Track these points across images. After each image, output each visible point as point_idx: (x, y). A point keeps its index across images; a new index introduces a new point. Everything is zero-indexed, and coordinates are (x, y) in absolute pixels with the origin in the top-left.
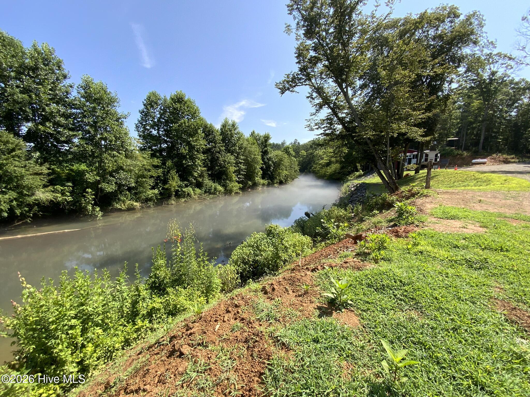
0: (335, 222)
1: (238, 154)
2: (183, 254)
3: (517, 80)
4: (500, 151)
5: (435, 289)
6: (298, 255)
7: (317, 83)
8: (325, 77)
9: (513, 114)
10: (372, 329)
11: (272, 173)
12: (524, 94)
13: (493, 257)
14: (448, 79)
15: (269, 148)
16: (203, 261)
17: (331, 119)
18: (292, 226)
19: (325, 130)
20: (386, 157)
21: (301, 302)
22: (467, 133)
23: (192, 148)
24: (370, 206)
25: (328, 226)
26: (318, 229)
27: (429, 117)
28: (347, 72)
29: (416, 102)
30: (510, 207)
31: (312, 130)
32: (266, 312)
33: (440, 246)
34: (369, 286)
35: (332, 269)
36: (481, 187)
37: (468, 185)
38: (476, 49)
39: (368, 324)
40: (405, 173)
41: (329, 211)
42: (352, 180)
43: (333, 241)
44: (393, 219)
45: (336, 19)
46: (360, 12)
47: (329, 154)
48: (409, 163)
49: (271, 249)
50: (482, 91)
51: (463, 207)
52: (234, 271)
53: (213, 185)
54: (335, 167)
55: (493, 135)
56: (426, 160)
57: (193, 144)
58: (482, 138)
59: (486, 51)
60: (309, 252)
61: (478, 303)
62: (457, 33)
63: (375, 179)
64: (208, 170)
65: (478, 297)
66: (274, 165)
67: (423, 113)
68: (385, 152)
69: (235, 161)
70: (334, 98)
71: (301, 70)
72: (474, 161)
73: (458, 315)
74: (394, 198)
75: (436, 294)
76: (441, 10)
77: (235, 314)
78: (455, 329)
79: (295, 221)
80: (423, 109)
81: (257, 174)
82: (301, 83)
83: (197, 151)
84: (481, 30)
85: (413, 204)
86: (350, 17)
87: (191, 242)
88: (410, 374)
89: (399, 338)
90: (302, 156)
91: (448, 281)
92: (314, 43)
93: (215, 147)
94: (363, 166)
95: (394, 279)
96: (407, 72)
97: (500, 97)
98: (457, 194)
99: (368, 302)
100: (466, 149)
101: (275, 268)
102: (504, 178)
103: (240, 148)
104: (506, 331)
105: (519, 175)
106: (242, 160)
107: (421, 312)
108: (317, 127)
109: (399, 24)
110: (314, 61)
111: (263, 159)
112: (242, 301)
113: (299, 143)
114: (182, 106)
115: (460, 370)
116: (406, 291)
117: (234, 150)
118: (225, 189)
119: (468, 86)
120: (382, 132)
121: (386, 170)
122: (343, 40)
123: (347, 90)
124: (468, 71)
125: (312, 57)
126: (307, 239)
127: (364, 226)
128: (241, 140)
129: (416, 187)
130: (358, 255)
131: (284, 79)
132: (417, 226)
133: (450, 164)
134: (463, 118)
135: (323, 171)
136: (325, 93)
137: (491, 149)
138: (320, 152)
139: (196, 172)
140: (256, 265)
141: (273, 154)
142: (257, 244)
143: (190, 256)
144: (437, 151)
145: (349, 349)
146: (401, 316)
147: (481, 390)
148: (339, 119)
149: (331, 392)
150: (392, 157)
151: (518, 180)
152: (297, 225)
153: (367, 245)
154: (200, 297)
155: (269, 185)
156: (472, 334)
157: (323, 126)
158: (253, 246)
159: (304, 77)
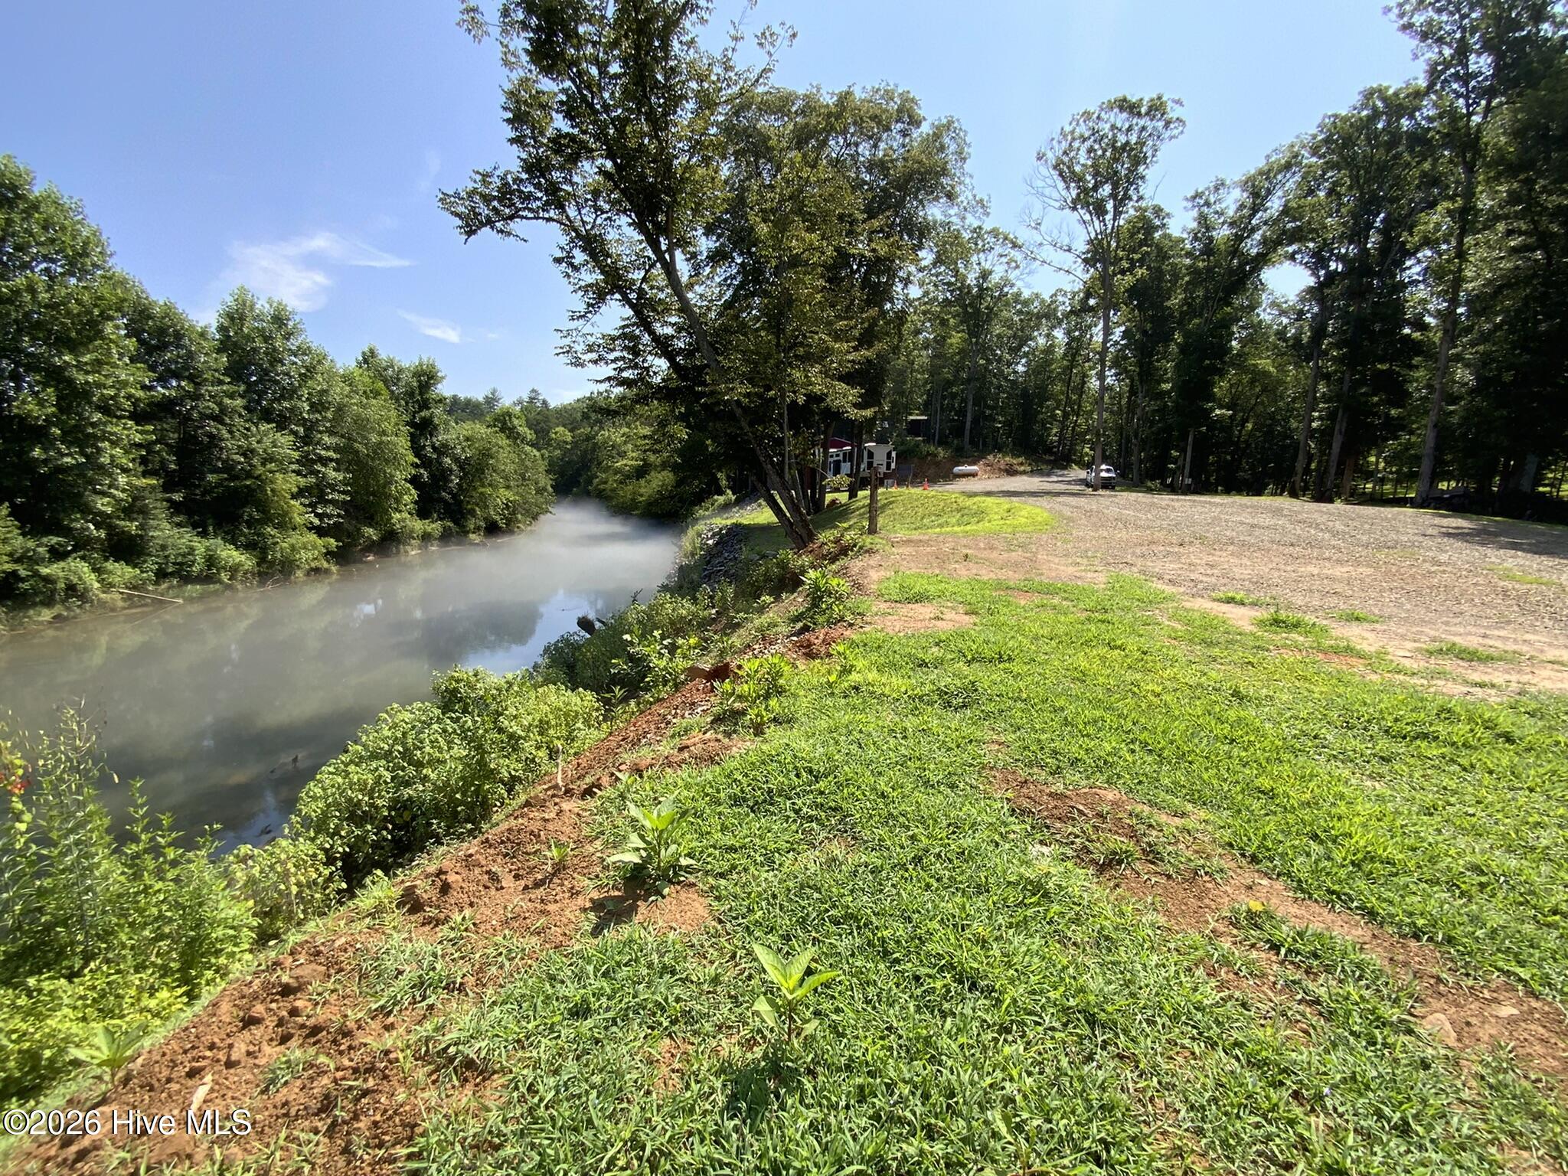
0: (663, 638)
1: (311, 427)
2: (44, 841)
3: (1026, 294)
4: (999, 448)
5: (880, 774)
6: (553, 754)
7: (584, 223)
8: (607, 207)
9: (1021, 368)
10: (741, 921)
11: (454, 496)
12: (1038, 327)
13: (986, 677)
14: (901, 274)
15: (438, 414)
16: (156, 850)
17: (633, 338)
18: (536, 667)
19: (621, 370)
20: (782, 456)
21: (542, 901)
22: (942, 405)
23: (72, 396)
24: (753, 585)
25: (646, 650)
26: (615, 666)
27: (869, 361)
28: (670, 207)
29: (839, 317)
30: (1016, 566)
31: (578, 363)
32: (411, 972)
33: (893, 665)
34: (737, 801)
35: (641, 776)
36: (968, 528)
37: (947, 523)
38: (952, 212)
39: (730, 910)
40: (829, 497)
41: (651, 607)
42: (709, 517)
43: (659, 692)
44: (802, 613)
45: (626, 36)
46: (692, 41)
47: (640, 442)
48: (837, 471)
49: (460, 751)
50: (966, 312)
51: (937, 572)
52: (315, 855)
53: (200, 546)
54: (659, 480)
55: (988, 412)
56: (870, 465)
57: (81, 378)
58: (969, 418)
59: (972, 221)
60: (590, 736)
61: (961, 786)
62: (916, 166)
63: (760, 515)
64: (167, 487)
65: (959, 771)
66: (461, 468)
67: (856, 349)
68: (780, 442)
69: (296, 455)
70: (638, 275)
71: (529, 167)
72: (957, 469)
73: (923, 823)
74: (806, 559)
75: (882, 785)
76: (882, 97)
77: (281, 1023)
78: (917, 860)
79: (547, 650)
80: (855, 339)
81: (398, 501)
82: (531, 210)
83: (105, 409)
84: (962, 167)
85: (843, 573)
86: (666, 46)
87: (79, 787)
88: (827, 1006)
89: (803, 922)
90: (561, 444)
91: (907, 747)
92: (564, 91)
93: (196, 397)
94: (734, 480)
95: (796, 768)
96: (814, 237)
97: (998, 330)
98: (927, 543)
99: (732, 849)
100: (943, 442)
101: (478, 810)
102: (1006, 506)
103: (317, 407)
104: (1012, 836)
105: (1031, 500)
106: (328, 449)
107: (853, 838)
108: (594, 356)
109: (794, 109)
110: (571, 151)
111: (417, 450)
112: (314, 966)
113: (545, 402)
114: (16, 217)
115: (928, 955)
116: (822, 793)
117: (292, 410)
118: (262, 560)
119: (941, 298)
120: (768, 388)
121: (784, 489)
122: (651, 107)
123: (672, 257)
124: (938, 261)
125: (560, 135)
126: (584, 700)
127: (736, 640)
128: (319, 377)
129: (850, 531)
130: (718, 720)
131: (471, 186)
132: (851, 625)
133: (915, 476)
134: (934, 371)
135: (627, 492)
136: (609, 255)
137: (985, 444)
138: (613, 434)
139: (104, 494)
140: (407, 816)
141: (453, 433)
142: (404, 744)
143: (77, 843)
144: (891, 446)
145: (678, 1000)
146: (810, 861)
147: (970, 990)
148: (656, 338)
149: (619, 1152)
150: (797, 457)
151: (1029, 508)
152: (553, 661)
153: (738, 690)
154: (153, 991)
155: (445, 537)
156: (950, 861)
157: (612, 356)
158: (391, 752)
159: (539, 195)
